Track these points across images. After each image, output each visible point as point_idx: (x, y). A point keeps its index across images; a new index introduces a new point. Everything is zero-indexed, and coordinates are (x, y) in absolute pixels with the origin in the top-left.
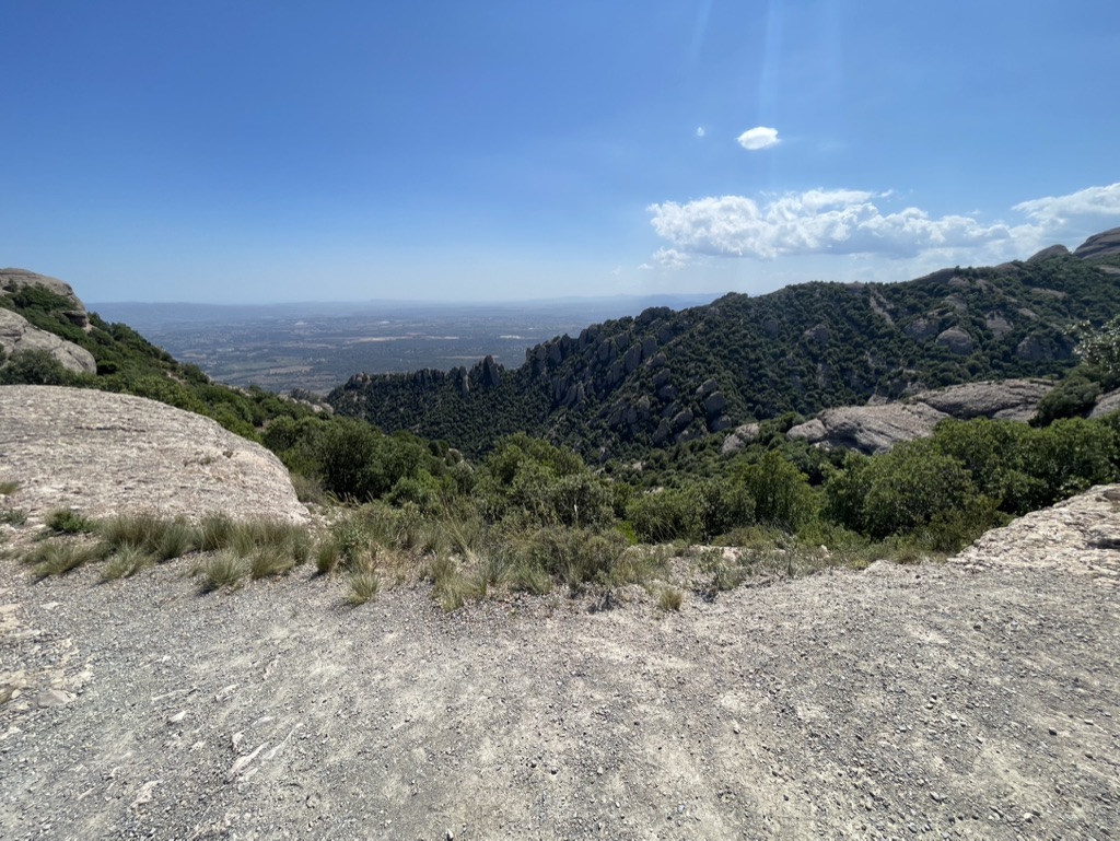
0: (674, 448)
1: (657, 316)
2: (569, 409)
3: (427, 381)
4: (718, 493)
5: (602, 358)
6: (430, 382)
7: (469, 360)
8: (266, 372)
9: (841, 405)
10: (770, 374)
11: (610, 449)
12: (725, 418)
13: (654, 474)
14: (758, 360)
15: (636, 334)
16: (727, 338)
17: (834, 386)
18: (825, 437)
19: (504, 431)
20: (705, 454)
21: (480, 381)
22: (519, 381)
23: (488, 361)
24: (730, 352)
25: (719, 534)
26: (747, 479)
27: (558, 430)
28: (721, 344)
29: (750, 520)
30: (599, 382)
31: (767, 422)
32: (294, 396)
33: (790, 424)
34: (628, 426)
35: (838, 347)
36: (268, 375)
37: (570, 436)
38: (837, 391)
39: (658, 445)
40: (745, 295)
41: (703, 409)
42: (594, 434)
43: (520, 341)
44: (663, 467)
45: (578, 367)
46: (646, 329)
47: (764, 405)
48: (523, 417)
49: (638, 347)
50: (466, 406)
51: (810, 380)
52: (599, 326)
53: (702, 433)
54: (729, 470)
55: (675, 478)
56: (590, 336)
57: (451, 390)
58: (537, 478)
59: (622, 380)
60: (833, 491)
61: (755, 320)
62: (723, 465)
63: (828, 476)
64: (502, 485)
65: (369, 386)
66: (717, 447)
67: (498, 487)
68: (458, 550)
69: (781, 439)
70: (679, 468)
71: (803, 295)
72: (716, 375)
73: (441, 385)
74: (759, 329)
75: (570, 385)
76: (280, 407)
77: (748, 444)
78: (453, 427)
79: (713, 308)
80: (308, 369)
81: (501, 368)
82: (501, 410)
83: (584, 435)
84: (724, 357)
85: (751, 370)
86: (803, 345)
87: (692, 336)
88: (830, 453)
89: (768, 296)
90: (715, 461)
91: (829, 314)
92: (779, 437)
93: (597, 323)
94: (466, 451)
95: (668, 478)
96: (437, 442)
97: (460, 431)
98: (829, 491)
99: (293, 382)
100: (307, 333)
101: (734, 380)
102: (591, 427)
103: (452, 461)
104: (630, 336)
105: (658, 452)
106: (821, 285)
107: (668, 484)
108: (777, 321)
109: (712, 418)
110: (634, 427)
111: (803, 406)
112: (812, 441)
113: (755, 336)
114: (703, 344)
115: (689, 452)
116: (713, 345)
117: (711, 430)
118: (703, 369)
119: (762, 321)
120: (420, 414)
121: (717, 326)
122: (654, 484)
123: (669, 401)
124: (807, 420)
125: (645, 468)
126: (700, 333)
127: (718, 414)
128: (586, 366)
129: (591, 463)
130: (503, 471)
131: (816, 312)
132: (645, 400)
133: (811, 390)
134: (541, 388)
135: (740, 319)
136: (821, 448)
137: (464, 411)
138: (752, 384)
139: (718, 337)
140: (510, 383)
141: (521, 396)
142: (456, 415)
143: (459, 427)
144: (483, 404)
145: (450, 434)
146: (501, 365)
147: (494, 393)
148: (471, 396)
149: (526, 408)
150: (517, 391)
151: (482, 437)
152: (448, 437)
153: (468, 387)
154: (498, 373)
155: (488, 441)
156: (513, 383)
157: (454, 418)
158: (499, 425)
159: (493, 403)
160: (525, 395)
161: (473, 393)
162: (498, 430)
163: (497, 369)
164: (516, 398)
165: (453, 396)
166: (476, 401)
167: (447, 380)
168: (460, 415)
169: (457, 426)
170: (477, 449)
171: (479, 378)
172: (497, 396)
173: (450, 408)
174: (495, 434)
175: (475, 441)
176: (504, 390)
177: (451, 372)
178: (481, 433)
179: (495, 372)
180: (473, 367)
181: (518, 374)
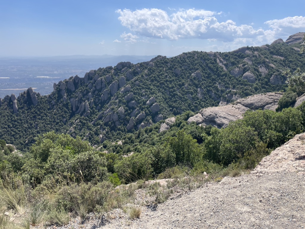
0: (137, 132)
1: (125, 66)
2: (81, 115)
4: (158, 152)
5: (98, 88)
7: (17, 91)
9: (208, 106)
10: (179, 94)
11: (105, 135)
12: (160, 115)
13: (128, 146)
14: (173, 87)
15: (115, 75)
16: (159, 77)
17: (205, 98)
18: (203, 121)
19: (42, 131)
20: (152, 134)
22: (50, 102)
23: (29, 92)
24: (160, 84)
25: (160, 173)
26: (171, 144)
27: (75, 128)
28: (156, 80)
29: (174, 164)
30: (97, 100)
31: (178, 116)
33: (188, 117)
34: (114, 122)
35: (206, 81)
37: (83, 130)
38: (206, 101)
39: (130, 131)
40: (165, 57)
41: (150, 112)
42: (96, 128)
43: (49, 80)
44: (132, 142)
45: (85, 93)
46: (120, 73)
47: (177, 108)
48: (54, 122)
49: (116, 82)
50: (16, 118)
51: (195, 96)
52: (95, 71)
53: (150, 123)
54: (163, 140)
55: (139, 147)
56: (90, 76)
57: (6, 109)
58: (63, 156)
59: (109, 99)
60: (207, 146)
61: (170, 69)
62: (161, 138)
63: (205, 139)
64: (41, 163)
66: (157, 130)
67: (39, 164)
68: (11, 207)
69: (185, 124)
70: (140, 142)
71: (190, 57)
72: (154, 95)
74: (172, 73)
75: (81, 103)
77: (171, 127)
78: (8, 131)
79: (151, 63)
81: (38, 95)
82: (39, 119)
83: (91, 129)
84: (158, 86)
85: (170, 92)
86: (191, 80)
87: (142, 76)
88: (206, 128)
89: (175, 57)
90: (157, 137)
91: (201, 66)
92: (184, 123)
93: (94, 69)
94: (17, 144)
95: (135, 147)
97: (13, 133)
98: (206, 146)
101: (163, 97)
102: (94, 125)
103: (8, 151)
104: (112, 76)
105: (130, 135)
106: (197, 52)
107: (136, 151)
108: (180, 69)
109: (154, 115)
110: (117, 123)
111: (193, 108)
112: (198, 123)
113: (171, 76)
114: (148, 80)
115: (144, 133)
116: (152, 81)
117: (154, 122)
118: (149, 92)
119: (173, 69)
121: (154, 71)
122: (129, 151)
123: (134, 108)
124: (195, 114)
125: (124, 144)
126: (146, 75)
127: (157, 114)
128: (89, 92)
129: (95, 144)
130: (41, 155)
131: (196, 65)
132: (122, 109)
133: (195, 100)
134: (64, 105)
135: (164, 68)
136: (202, 126)
137: (15, 121)
138: (171, 99)
139: (154, 77)
140: (45, 103)
141: (52, 110)
142: (9, 124)
143: (12, 130)
144: (28, 116)
145: (7, 135)
146: (38, 93)
147: (34, 110)
148: (19, 112)
149: (55, 117)
150: (49, 107)
151: (28, 135)
152: (5, 137)
153: (17, 106)
154: (36, 98)
155: (32, 138)
156: (46, 103)
157: (9, 126)
158: (39, 127)
159: (34, 115)
160: (54, 109)
161: (21, 110)
162: (38, 130)
163: (36, 95)
164: (48, 112)
165: (7, 113)
166: (23, 114)
167: (2, 103)
168: (12, 124)
169: (11, 130)
170: (25, 143)
171: (24, 101)
172: (37, 111)
173: (5, 120)
174: (36, 133)
175: (23, 138)
176: (41, 107)
177: (5, 98)
178: (27, 133)
179: (35, 97)
180: (20, 95)
181: (49, 98)
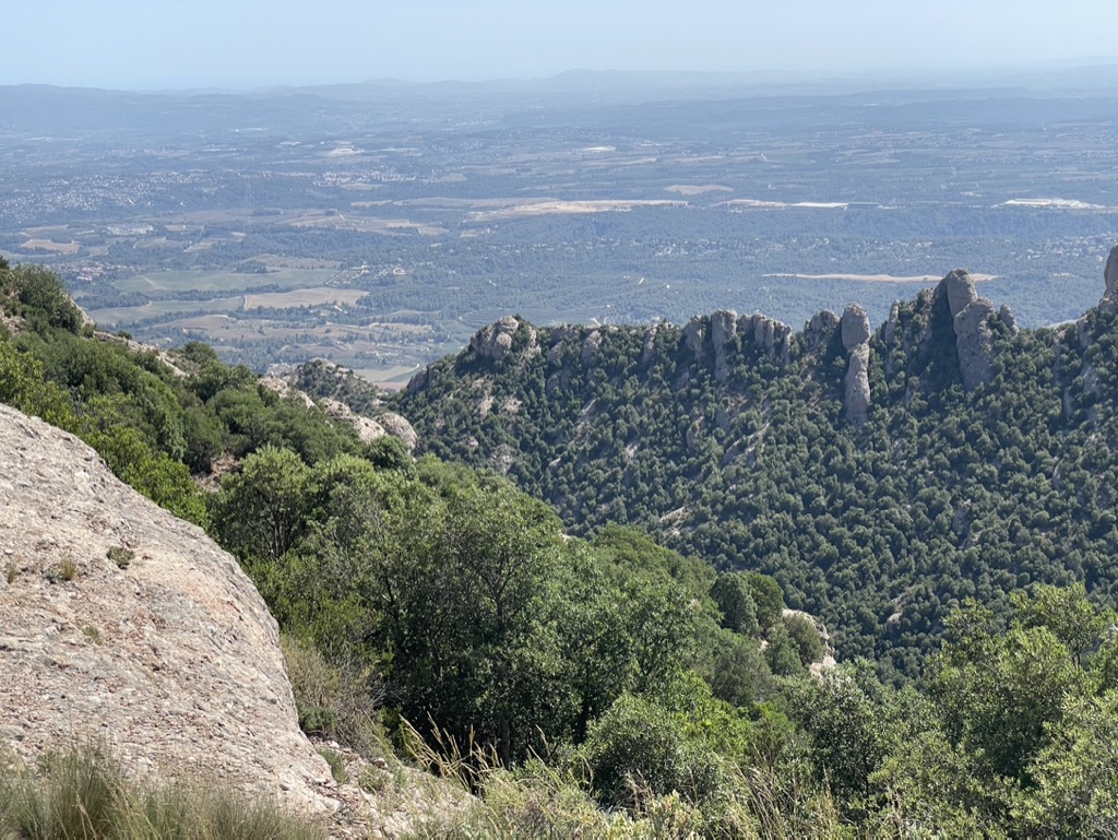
3: (721, 359)
6: (733, 362)
7: (879, 288)
8: (232, 303)
19: (997, 563)
21: (916, 365)
22: (1067, 376)
23: (949, 295)
32: (305, 386)
36: (238, 314)
43: (1083, 222)
48: (1078, 514)
50: (854, 455)
57: (806, 395)
64: (986, 776)
65: (531, 367)
73: (768, 375)
76: (264, 416)
78: (801, 529)
80: (351, 298)
81: (1001, 322)
82: (986, 482)
94: (841, 622)
96: (742, 578)
97: (826, 547)
99: (306, 339)
100: (358, 184)
103: (790, 654)
120: (690, 473)
137: (846, 476)
140: (1033, 381)
141: (1073, 434)
142: (815, 488)
143: (823, 529)
144: (920, 455)
145: (790, 554)
146: (1003, 308)
147: (965, 417)
148: (876, 421)
149: (1089, 480)
150: (1056, 411)
151: (906, 578)
152: (783, 566)
153: (866, 386)
154: (985, 338)
155: (927, 597)
156: (1042, 382)
157: (808, 498)
158: (977, 537)
159: (957, 450)
160: (1089, 429)
161: (885, 410)
162: (970, 557)
163: (984, 322)
164: (1051, 440)
165: (811, 417)
166: (894, 438)
167: (793, 357)
168: (828, 488)
169: (817, 526)
170: (883, 620)
171: (913, 355)
172: (978, 425)
173: (795, 461)
174: (957, 569)
175: (880, 588)
176: (1007, 405)
177: (810, 330)
178: (902, 562)
179: (976, 336)
180: (892, 316)
181: (1066, 348)
